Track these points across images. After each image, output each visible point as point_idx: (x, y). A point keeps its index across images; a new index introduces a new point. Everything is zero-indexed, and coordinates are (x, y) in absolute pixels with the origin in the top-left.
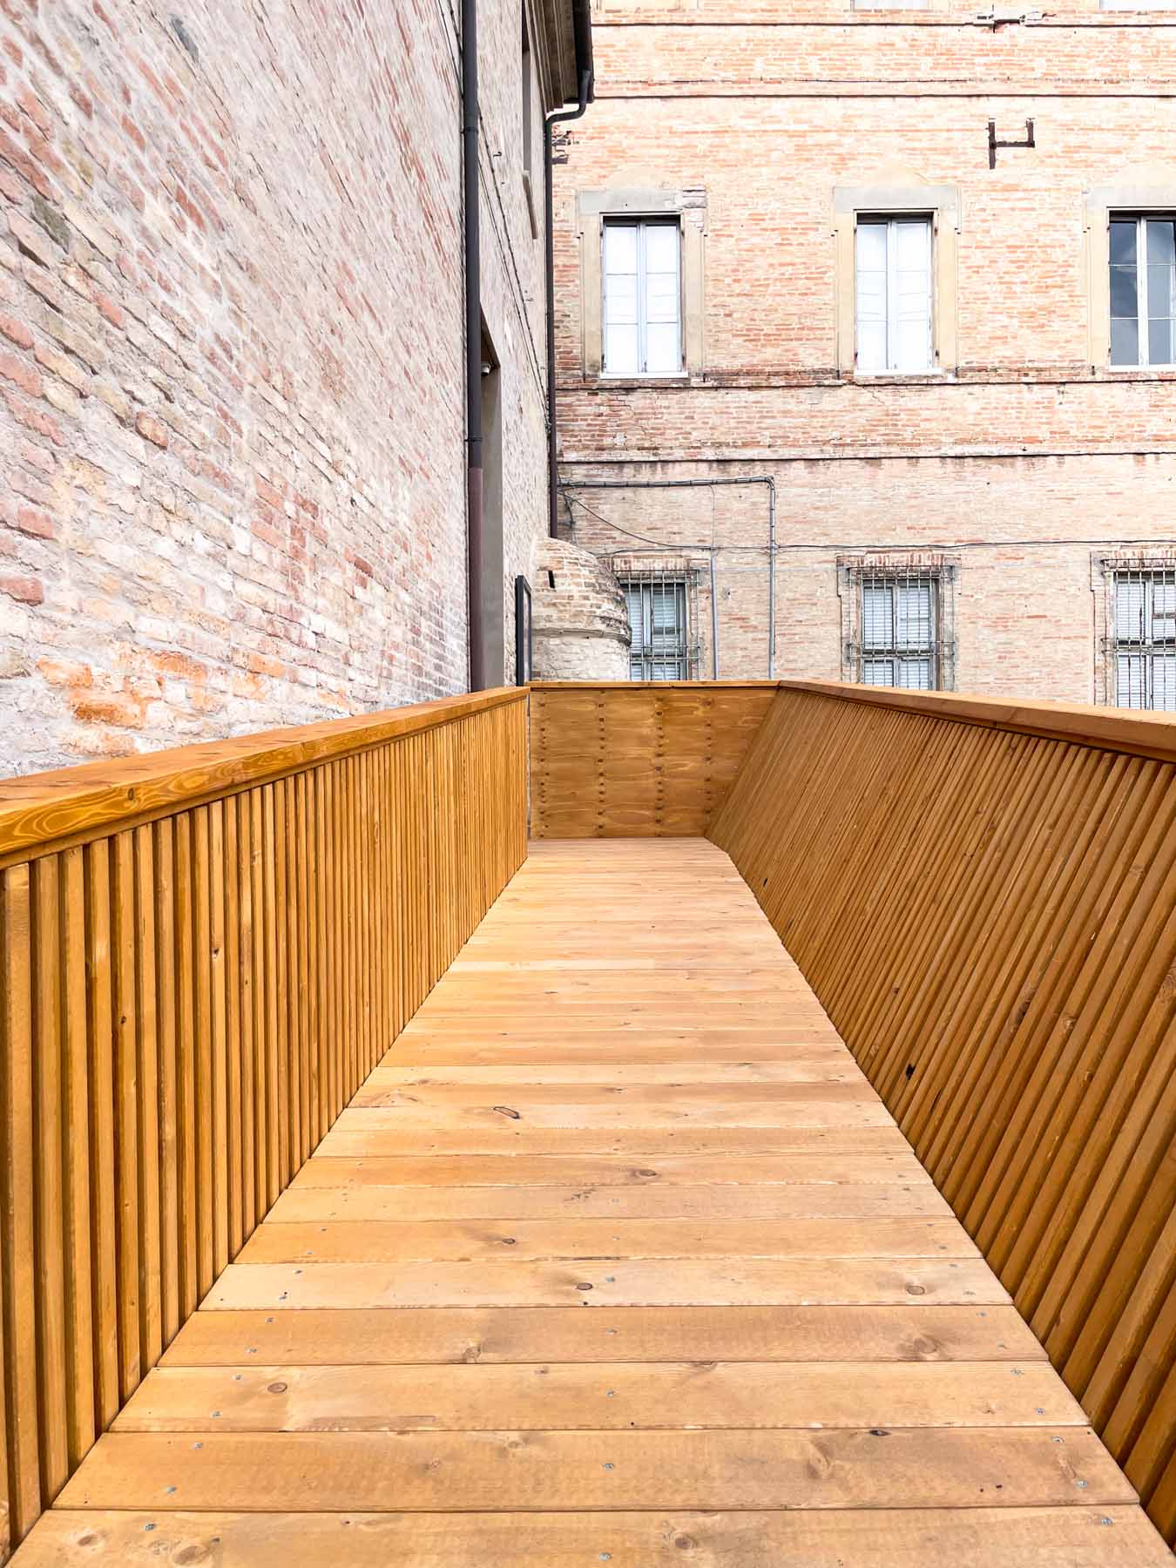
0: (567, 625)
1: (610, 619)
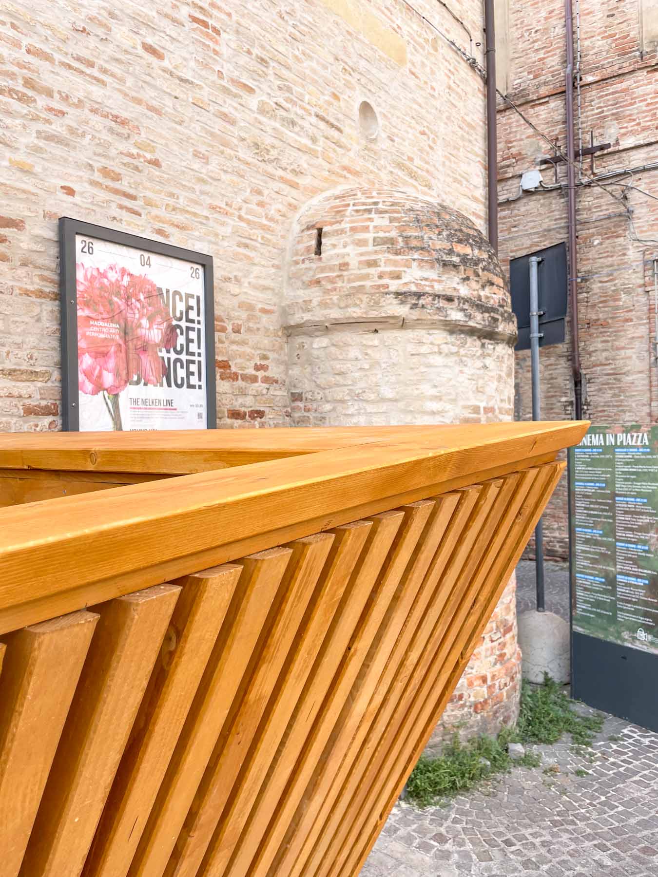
1: (419, 295)
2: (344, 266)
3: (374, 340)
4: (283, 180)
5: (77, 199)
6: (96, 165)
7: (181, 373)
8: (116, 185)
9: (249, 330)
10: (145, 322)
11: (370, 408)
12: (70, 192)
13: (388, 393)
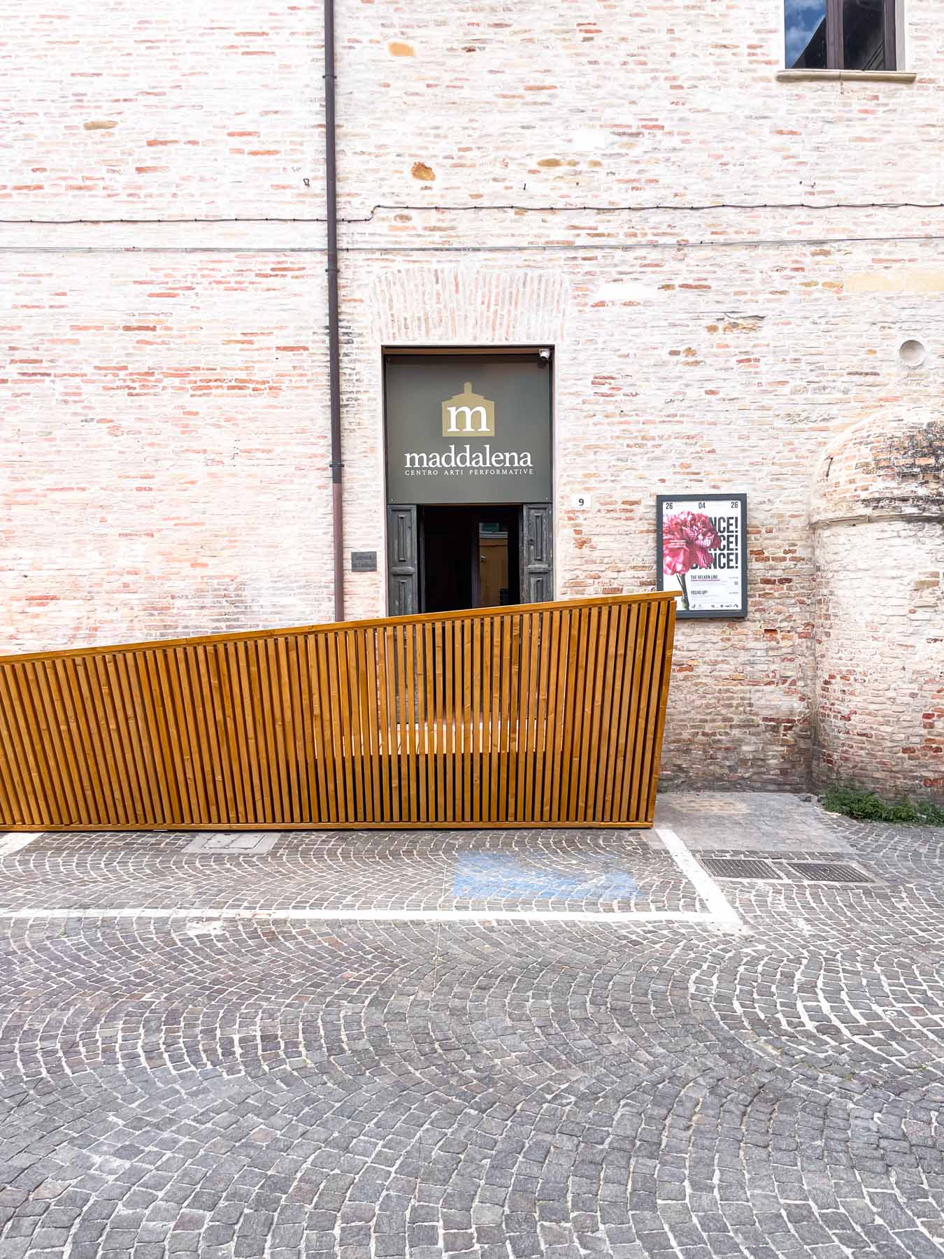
0: (831, 516)
1: (879, 500)
2: (838, 484)
3: (853, 530)
4: (812, 429)
5: (667, 483)
6: (677, 464)
7: (724, 560)
8: (688, 470)
9: (780, 529)
10: (700, 537)
11: (852, 575)
12: (663, 481)
13: (861, 565)
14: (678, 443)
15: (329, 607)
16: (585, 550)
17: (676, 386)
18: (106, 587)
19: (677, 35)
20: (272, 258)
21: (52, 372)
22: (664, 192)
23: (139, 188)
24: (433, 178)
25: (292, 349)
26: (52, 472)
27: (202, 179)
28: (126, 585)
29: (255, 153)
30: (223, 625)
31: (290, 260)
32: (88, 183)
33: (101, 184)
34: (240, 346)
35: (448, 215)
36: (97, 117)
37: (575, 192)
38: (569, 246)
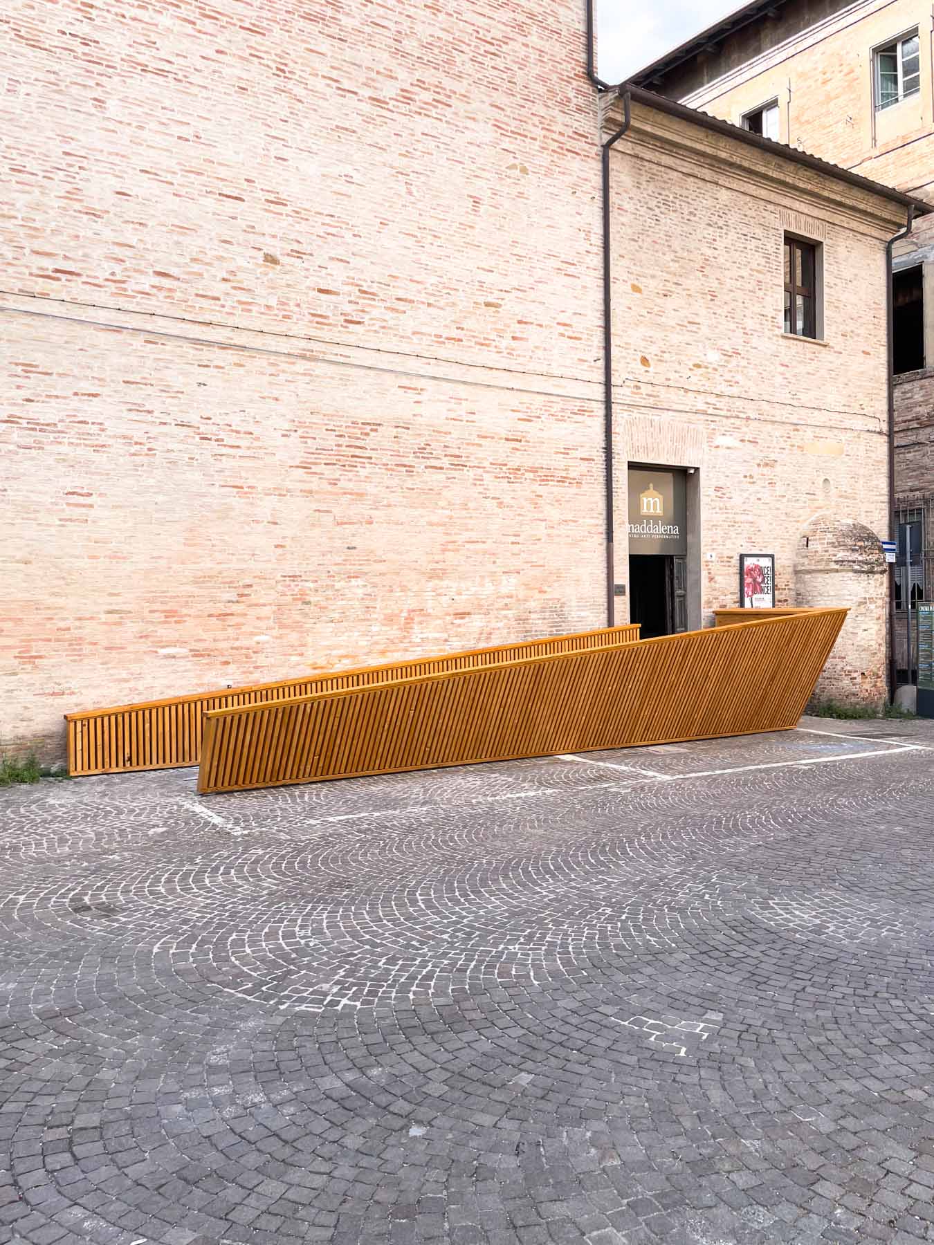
0: (813, 568)
1: (841, 561)
2: (816, 552)
3: (827, 576)
5: (743, 547)
6: (747, 537)
7: (767, 590)
8: (750, 541)
9: (785, 574)
10: (758, 577)
12: (741, 546)
13: (832, 593)
14: (747, 525)
15: (604, 616)
16: (713, 584)
17: (746, 495)
18: (497, 606)
19: (746, 305)
20: (578, 403)
21: (468, 464)
22: (741, 389)
23: (513, 350)
24: (649, 366)
25: (587, 460)
26: (467, 530)
27: (545, 350)
28: (506, 605)
29: (571, 338)
30: (554, 629)
31: (586, 404)
32: (487, 342)
33: (494, 344)
34: (562, 456)
35: (657, 388)
36: (490, 299)
37: (707, 384)
38: (705, 413)
